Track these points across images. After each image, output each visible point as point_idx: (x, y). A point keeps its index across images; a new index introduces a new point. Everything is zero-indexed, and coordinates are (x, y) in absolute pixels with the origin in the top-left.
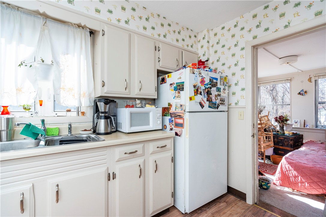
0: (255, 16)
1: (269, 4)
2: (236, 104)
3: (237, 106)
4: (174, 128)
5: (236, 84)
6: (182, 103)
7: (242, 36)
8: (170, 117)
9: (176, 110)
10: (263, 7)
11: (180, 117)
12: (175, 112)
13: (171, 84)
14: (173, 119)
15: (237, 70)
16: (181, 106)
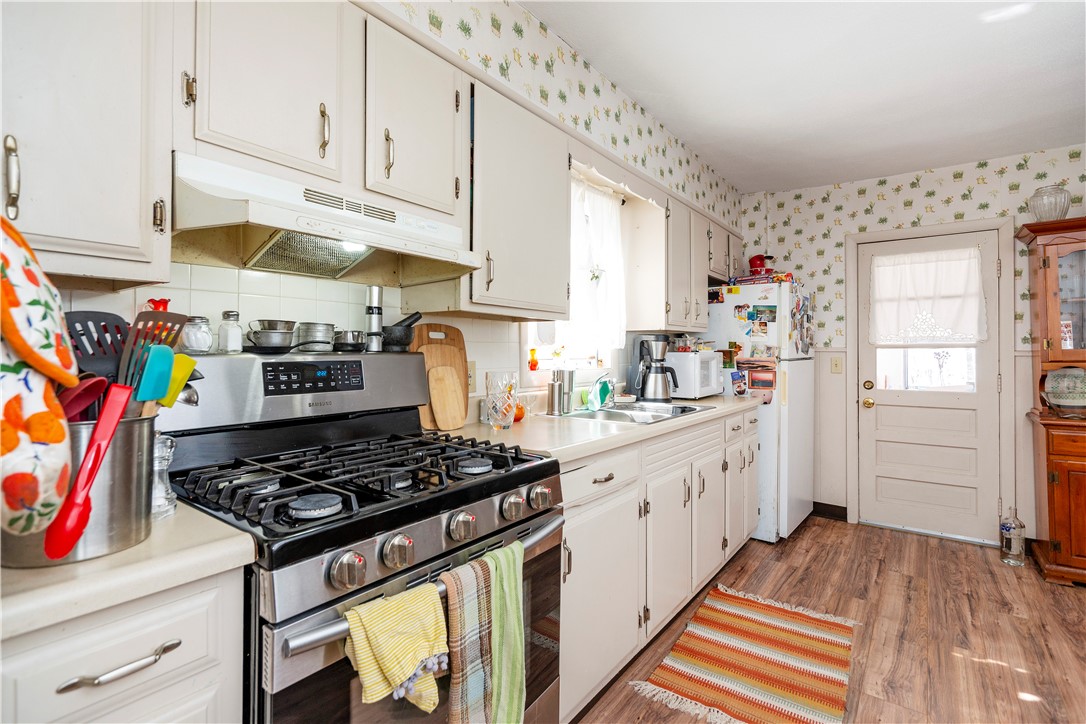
0: (862, 192)
1: (887, 178)
2: (826, 344)
3: (829, 349)
4: (747, 390)
5: (826, 308)
6: (770, 345)
7: (838, 222)
8: (735, 370)
9: (752, 356)
10: (877, 180)
11: (765, 368)
12: (752, 359)
13: (738, 307)
14: (746, 373)
15: (828, 281)
16: (769, 348)
